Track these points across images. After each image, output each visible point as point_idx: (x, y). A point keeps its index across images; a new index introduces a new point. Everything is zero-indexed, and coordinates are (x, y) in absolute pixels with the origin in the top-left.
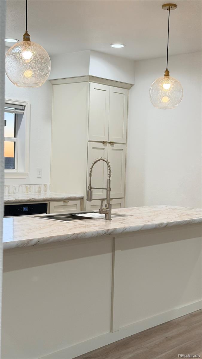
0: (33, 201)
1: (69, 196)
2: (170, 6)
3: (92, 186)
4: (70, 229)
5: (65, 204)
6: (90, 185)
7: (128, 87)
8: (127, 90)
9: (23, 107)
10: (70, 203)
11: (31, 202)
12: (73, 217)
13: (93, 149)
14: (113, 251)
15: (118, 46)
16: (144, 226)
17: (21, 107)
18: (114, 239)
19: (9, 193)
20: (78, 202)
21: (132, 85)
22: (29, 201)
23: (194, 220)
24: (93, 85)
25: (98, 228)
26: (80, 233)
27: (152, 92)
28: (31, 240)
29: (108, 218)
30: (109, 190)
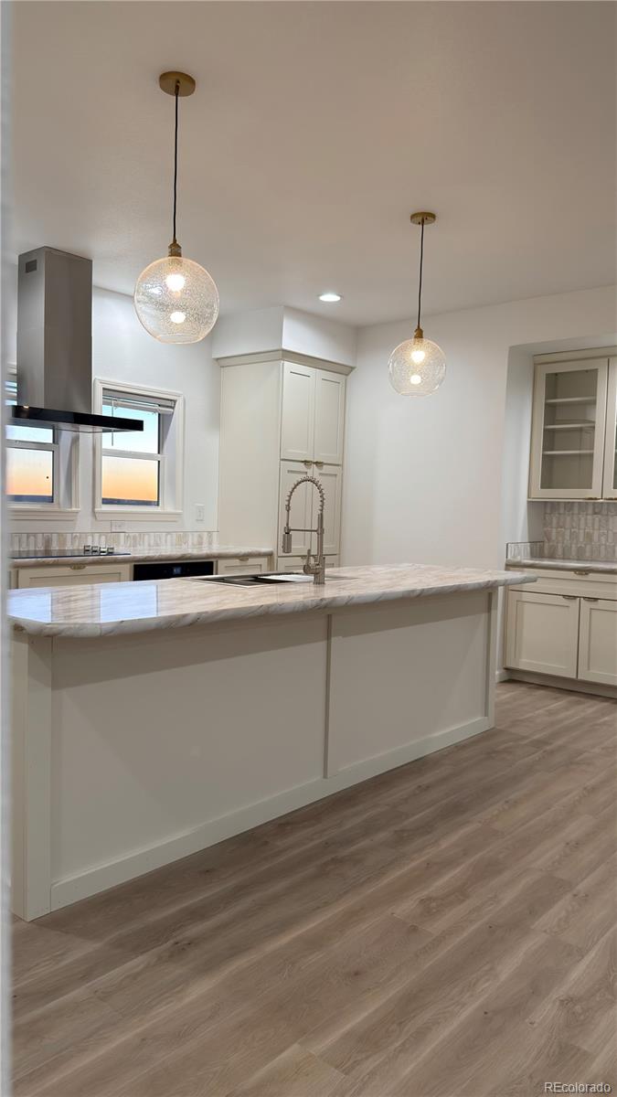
0: (190, 558)
1: (250, 551)
2: (424, 218)
3: (291, 526)
4: (253, 599)
5: (244, 563)
6: (287, 524)
7: (345, 371)
8: (344, 376)
9: (172, 403)
10: (251, 561)
11: (187, 559)
12: (257, 580)
13: (288, 472)
14: (328, 638)
15: (330, 297)
16: (384, 594)
17: (169, 403)
18: (329, 617)
19: (149, 545)
20: (264, 561)
21: (352, 368)
22: (182, 557)
23: (466, 585)
24: (289, 366)
25: (302, 596)
26: (272, 605)
27: (393, 366)
28: (185, 616)
29: (319, 581)
30: (320, 531)
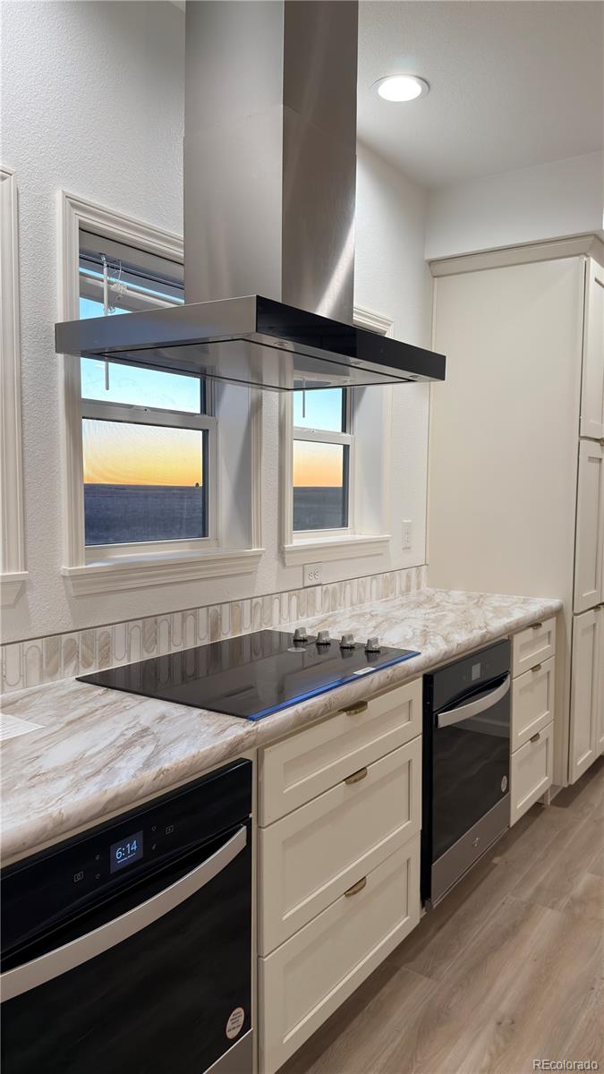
1: (541, 609)
5: (537, 633)
13: (589, 461)
20: (553, 624)
